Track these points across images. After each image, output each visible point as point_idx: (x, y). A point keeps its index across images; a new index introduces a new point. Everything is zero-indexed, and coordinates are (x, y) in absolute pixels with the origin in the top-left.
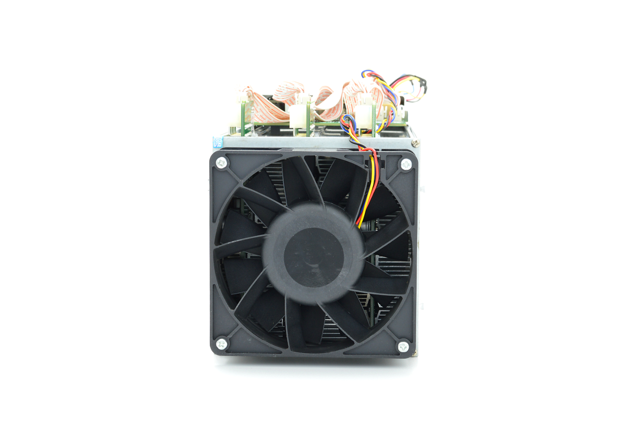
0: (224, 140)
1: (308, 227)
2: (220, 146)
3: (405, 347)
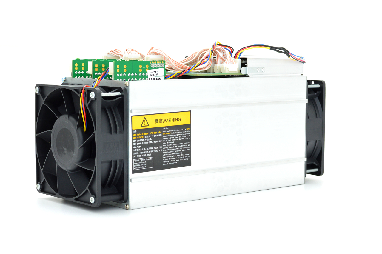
0: (66, 79)
1: (63, 128)
2: (62, 83)
3: (92, 200)
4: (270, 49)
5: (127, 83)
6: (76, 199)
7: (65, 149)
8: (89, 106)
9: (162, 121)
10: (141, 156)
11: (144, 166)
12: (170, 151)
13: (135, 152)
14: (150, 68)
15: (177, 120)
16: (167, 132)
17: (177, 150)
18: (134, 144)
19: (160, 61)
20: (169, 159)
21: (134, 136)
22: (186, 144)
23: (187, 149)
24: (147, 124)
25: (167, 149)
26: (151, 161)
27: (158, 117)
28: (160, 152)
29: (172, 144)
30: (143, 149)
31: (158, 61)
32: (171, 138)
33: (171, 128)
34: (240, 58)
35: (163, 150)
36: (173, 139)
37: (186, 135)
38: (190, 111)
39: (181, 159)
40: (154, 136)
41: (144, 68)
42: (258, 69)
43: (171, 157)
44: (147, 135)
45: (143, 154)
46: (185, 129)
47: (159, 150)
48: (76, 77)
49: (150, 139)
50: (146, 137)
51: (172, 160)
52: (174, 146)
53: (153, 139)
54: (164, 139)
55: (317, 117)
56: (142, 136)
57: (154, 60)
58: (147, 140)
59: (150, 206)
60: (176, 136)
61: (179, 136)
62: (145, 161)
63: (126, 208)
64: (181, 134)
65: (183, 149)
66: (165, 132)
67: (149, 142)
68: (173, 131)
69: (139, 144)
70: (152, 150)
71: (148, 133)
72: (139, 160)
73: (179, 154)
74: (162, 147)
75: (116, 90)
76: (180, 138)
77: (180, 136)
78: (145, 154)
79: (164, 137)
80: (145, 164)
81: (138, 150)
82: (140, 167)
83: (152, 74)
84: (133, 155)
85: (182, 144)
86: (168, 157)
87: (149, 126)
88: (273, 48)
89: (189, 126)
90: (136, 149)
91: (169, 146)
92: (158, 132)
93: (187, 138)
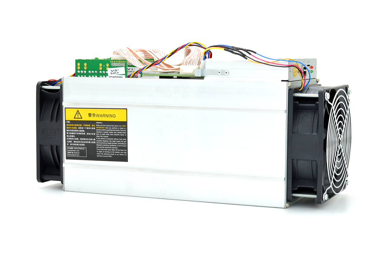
4: (225, 50)
9: (96, 116)
10: (74, 144)
11: (77, 154)
12: (104, 144)
13: (69, 140)
14: (111, 67)
15: (112, 116)
16: (101, 126)
17: (112, 144)
18: (67, 133)
19: (121, 60)
20: (104, 152)
21: (67, 126)
22: (121, 140)
23: (123, 145)
24: (80, 117)
25: (100, 142)
26: (85, 150)
27: (92, 111)
28: (94, 143)
29: (106, 138)
30: (76, 139)
31: (119, 61)
32: (105, 132)
33: (105, 123)
35: (97, 143)
36: (107, 133)
37: (122, 132)
38: (126, 109)
39: (116, 153)
40: (88, 128)
41: (104, 66)
43: (105, 150)
44: (80, 127)
46: (121, 126)
47: (93, 142)
49: (84, 131)
50: (79, 128)
51: (107, 153)
52: (109, 140)
53: (87, 131)
54: (98, 132)
56: (75, 126)
58: (80, 131)
60: (111, 131)
61: (113, 131)
62: (78, 150)
64: (116, 130)
65: (118, 145)
66: (99, 126)
67: (83, 133)
68: (107, 126)
69: (73, 133)
70: (85, 141)
71: (81, 125)
72: (72, 148)
73: (114, 149)
74: (96, 139)
76: (115, 134)
77: (115, 131)
78: (78, 143)
80: (79, 153)
81: (71, 139)
82: (74, 155)
83: (112, 72)
84: (66, 143)
85: (118, 139)
86: (102, 150)
87: (82, 118)
89: (125, 123)
90: (70, 137)
91: (103, 140)
92: (91, 125)
93: (124, 135)
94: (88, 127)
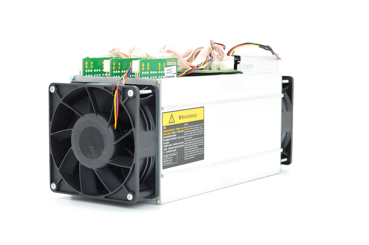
0: (75, 77)
1: (89, 126)
2: (72, 81)
3: (130, 197)
4: (259, 47)
5: (159, 81)
6: (106, 197)
7: (92, 148)
8: (124, 104)
9: (184, 117)
11: (171, 161)
12: (189, 146)
13: (165, 148)
14: (167, 66)
15: (195, 116)
16: (188, 128)
17: (194, 145)
18: (164, 140)
19: (174, 59)
20: (189, 154)
21: (164, 133)
22: (200, 139)
23: (201, 143)
24: (173, 121)
25: (187, 144)
26: (176, 156)
27: (181, 113)
29: (191, 139)
30: (170, 145)
31: (172, 59)
32: (190, 133)
33: (190, 123)
34: (234, 56)
35: (185, 146)
36: (191, 134)
37: (201, 130)
38: (203, 107)
39: (197, 153)
40: (178, 132)
41: (162, 65)
42: (248, 66)
43: (190, 151)
44: (173, 131)
45: (170, 150)
46: (200, 125)
47: (182, 146)
48: (86, 75)
49: (175, 135)
50: (172, 133)
51: (191, 155)
52: (192, 141)
53: (178, 135)
55: (287, 110)
56: (169, 132)
57: (169, 57)
58: (173, 136)
59: (175, 200)
60: (194, 131)
61: (195, 131)
62: (171, 157)
63: (157, 203)
64: (197, 130)
65: (198, 144)
66: (186, 127)
67: (175, 138)
68: (191, 126)
69: (168, 140)
70: (176, 146)
71: (174, 130)
72: (167, 156)
73: (196, 149)
74: (184, 143)
75: (146, 88)
76: (197, 133)
78: (172, 149)
79: (186, 133)
81: (166, 146)
82: (168, 163)
83: (168, 72)
84: (163, 151)
85: (198, 139)
86: (188, 152)
87: (174, 122)
88: (262, 46)
89: (202, 122)
91: (189, 141)
92: (181, 128)
93: (202, 133)
94: (179, 130)
